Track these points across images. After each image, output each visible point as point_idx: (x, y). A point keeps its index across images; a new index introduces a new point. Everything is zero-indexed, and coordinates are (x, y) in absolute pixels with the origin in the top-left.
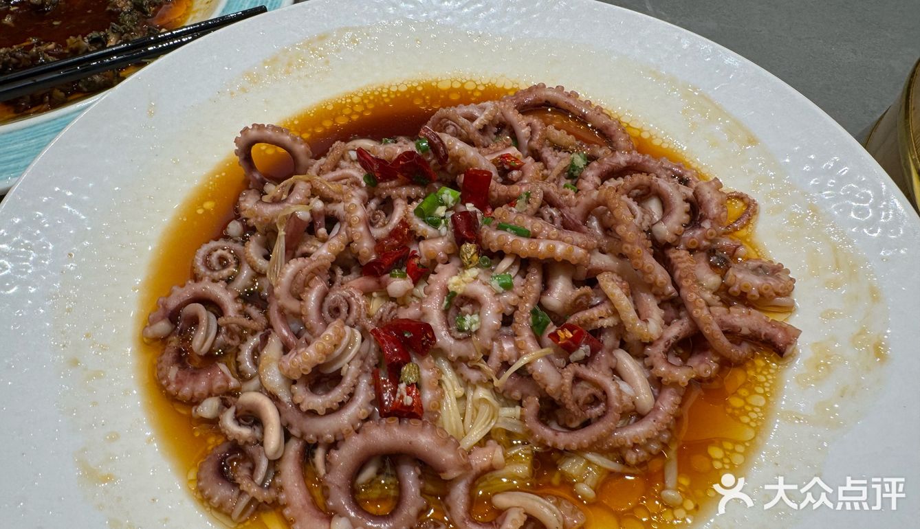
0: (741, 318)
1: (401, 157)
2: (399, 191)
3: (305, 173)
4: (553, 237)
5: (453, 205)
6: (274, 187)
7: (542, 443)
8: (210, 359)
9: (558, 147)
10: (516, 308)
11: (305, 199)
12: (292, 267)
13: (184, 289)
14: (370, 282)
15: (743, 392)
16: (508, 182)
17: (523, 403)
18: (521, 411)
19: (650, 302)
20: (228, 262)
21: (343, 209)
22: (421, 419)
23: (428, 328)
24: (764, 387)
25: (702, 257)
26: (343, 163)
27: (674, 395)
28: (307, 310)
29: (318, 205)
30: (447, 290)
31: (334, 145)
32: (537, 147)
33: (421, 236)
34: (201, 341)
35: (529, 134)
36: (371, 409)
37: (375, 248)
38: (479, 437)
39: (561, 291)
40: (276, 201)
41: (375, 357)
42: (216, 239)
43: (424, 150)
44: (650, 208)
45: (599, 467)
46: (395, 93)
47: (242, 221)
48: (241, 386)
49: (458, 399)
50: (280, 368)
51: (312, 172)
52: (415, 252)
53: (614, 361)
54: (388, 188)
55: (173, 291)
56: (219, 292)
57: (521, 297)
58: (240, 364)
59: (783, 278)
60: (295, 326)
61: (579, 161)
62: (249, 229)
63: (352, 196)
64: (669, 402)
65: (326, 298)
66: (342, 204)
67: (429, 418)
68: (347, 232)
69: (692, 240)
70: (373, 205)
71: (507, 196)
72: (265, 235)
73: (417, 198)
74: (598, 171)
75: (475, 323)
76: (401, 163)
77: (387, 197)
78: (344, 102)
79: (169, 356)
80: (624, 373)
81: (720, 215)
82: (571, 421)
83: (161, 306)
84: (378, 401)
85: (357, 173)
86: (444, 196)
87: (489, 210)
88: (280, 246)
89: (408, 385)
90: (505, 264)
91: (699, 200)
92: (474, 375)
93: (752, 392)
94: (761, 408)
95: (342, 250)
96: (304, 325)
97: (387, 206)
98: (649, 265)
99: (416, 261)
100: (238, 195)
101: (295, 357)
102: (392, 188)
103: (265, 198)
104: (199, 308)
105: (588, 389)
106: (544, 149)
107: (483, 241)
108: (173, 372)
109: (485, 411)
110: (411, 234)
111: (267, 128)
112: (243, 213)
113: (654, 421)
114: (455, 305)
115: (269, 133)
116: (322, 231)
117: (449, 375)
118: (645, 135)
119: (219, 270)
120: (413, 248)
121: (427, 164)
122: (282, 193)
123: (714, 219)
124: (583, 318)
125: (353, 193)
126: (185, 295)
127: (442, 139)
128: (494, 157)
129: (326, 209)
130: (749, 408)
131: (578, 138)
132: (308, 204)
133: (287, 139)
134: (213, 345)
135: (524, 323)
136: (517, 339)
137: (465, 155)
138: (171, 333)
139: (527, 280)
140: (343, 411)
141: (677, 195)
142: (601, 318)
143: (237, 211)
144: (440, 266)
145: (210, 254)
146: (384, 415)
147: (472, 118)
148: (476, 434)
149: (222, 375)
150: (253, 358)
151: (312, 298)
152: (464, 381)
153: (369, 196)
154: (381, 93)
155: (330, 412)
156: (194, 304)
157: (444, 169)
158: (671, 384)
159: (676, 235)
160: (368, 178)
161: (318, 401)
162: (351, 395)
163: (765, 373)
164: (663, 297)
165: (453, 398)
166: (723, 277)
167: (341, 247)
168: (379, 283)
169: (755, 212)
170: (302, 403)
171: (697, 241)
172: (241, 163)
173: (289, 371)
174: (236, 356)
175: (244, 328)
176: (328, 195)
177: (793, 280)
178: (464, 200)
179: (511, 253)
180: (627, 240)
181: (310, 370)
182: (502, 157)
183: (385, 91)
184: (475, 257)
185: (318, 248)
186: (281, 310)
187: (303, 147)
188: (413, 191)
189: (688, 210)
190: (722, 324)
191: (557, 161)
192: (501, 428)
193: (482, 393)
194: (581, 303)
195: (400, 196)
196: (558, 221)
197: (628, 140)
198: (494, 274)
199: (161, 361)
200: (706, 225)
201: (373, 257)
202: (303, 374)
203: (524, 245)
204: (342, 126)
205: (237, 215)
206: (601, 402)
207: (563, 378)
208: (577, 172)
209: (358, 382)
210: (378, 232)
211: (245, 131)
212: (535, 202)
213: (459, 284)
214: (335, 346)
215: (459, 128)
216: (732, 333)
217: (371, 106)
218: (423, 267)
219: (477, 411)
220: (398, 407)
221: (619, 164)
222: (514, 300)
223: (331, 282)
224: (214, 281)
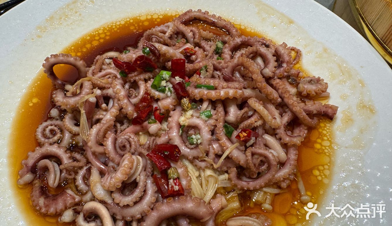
0: (312, 106)
1: (137, 60)
2: (139, 78)
3: (86, 76)
4: (225, 87)
5: (169, 79)
6: (71, 86)
7: (242, 189)
8: (61, 189)
9: (207, 40)
10: (215, 126)
11: (91, 91)
12: (95, 129)
13: (35, 153)
14: (138, 128)
15: (319, 141)
16: (192, 62)
17: (229, 172)
18: (229, 176)
19: (272, 108)
20: (56, 132)
21: (112, 92)
22: (184, 195)
23: (176, 147)
24: (327, 136)
25: (285, 80)
26: (104, 67)
27: (295, 150)
28: (108, 150)
29: (98, 92)
30: (179, 124)
31: (97, 58)
32: (198, 41)
33: (157, 99)
34: (53, 180)
35: (193, 35)
36: (156, 195)
37: (135, 109)
38: (213, 194)
39: (233, 113)
40: (75, 95)
41: (151, 167)
42: (46, 121)
43: (148, 54)
44: (258, 62)
45: (270, 193)
46: (119, 25)
47: (57, 108)
48: (82, 199)
49: (197, 177)
50: (103, 186)
51: (89, 74)
52: (156, 108)
53: (265, 140)
54: (133, 76)
55: (29, 155)
56: (55, 149)
57: (217, 120)
58: (78, 187)
59: (323, 84)
60: (103, 160)
61: (220, 45)
62: (63, 112)
63: (116, 84)
64: (293, 155)
65: (116, 142)
66: (111, 89)
67: (187, 193)
68: (118, 104)
69: (280, 73)
70: (127, 86)
71: (193, 69)
72: (73, 113)
73: (149, 79)
74: (229, 48)
75: (199, 139)
76: (138, 62)
77: (134, 81)
78: (95, 34)
79: (37, 193)
80: (270, 145)
81: (290, 60)
82: (253, 175)
83: (24, 166)
84: (159, 190)
85: (113, 70)
86: (164, 76)
87: (187, 78)
88: (83, 119)
89: (174, 180)
90: (205, 105)
91: (279, 54)
92: (203, 164)
93: (323, 140)
94: (328, 146)
95: (118, 114)
96: (108, 158)
97: (135, 85)
98: (270, 91)
99: (158, 112)
100: (52, 95)
101: (110, 180)
102: (135, 76)
103: (68, 94)
104: (46, 162)
105: (259, 158)
106: (201, 42)
107: (191, 95)
108: (42, 201)
109: (211, 180)
110: (152, 99)
111: (59, 56)
112: (57, 104)
113: (290, 165)
114: (185, 131)
115: (61, 58)
116: (104, 105)
117: (190, 167)
118: (243, 27)
119: (52, 138)
120: (155, 106)
121: (150, 60)
122: (77, 89)
123: (288, 62)
124: (248, 124)
125: (116, 83)
126: (36, 156)
127: (155, 46)
128: (181, 50)
129: (103, 93)
130: (324, 148)
131: (214, 34)
132: (93, 93)
133: (72, 60)
134: (60, 180)
135: (221, 133)
136: (221, 142)
137: (168, 52)
138: (34, 178)
139: (217, 111)
140: (142, 201)
141: (269, 53)
142: (256, 122)
143: (53, 102)
144: (172, 112)
145: (44, 130)
146: (164, 197)
147: (164, 33)
148: (210, 194)
149: (70, 196)
150: (84, 182)
151: (109, 143)
152: (198, 168)
153: (124, 82)
154: (112, 26)
155: (136, 203)
156: (43, 160)
157: (158, 61)
158: (292, 145)
159: (273, 72)
160: (122, 73)
161: (128, 200)
162: (145, 191)
163: (326, 129)
164: (276, 104)
165: (195, 178)
166: (297, 88)
167: (117, 113)
168: (142, 127)
169: (301, 54)
170: (120, 203)
171: (282, 74)
172: (49, 77)
173: (109, 188)
174: (75, 183)
175: (74, 167)
176: (102, 86)
177: (326, 84)
178: (173, 76)
179: (207, 99)
180: (258, 81)
181: (120, 185)
182: (185, 50)
183: (114, 25)
184: (190, 105)
185: (105, 116)
186: (94, 154)
187: (81, 62)
188: (147, 76)
189: (276, 60)
190: (305, 111)
191: (210, 47)
192: (221, 187)
193: (209, 172)
194: (245, 116)
195: (140, 80)
196: (221, 77)
197: (237, 31)
198: (201, 112)
199: (32, 196)
200: (285, 65)
201: (135, 115)
202: (117, 188)
203: (213, 94)
204: (96, 46)
205: (53, 104)
206: (266, 162)
207: (247, 156)
208: (220, 50)
209: (147, 183)
210: (134, 100)
211: (47, 59)
212: (211, 70)
213: (185, 121)
214: (131, 168)
215: (159, 38)
216: (310, 114)
217: (108, 34)
218: (163, 114)
219: (208, 181)
220: (172, 192)
221: (238, 43)
222: (214, 122)
223: (116, 132)
224: (51, 144)
